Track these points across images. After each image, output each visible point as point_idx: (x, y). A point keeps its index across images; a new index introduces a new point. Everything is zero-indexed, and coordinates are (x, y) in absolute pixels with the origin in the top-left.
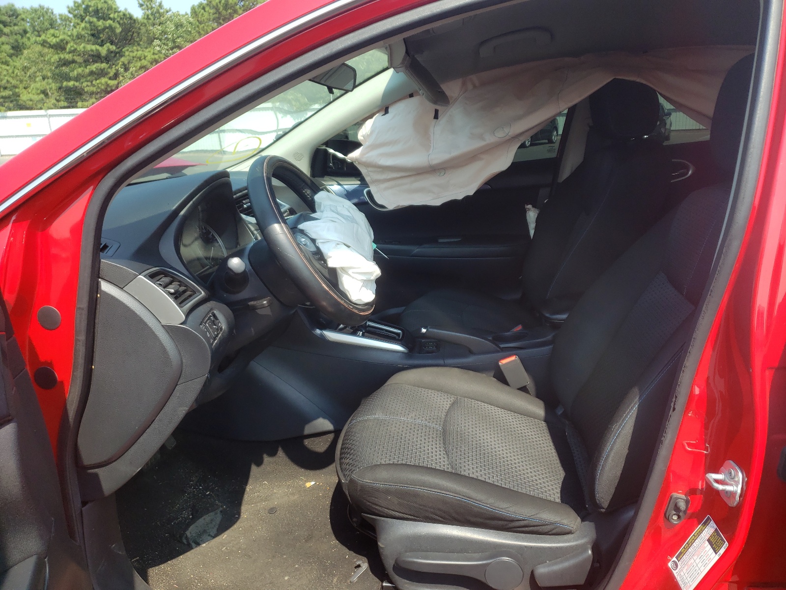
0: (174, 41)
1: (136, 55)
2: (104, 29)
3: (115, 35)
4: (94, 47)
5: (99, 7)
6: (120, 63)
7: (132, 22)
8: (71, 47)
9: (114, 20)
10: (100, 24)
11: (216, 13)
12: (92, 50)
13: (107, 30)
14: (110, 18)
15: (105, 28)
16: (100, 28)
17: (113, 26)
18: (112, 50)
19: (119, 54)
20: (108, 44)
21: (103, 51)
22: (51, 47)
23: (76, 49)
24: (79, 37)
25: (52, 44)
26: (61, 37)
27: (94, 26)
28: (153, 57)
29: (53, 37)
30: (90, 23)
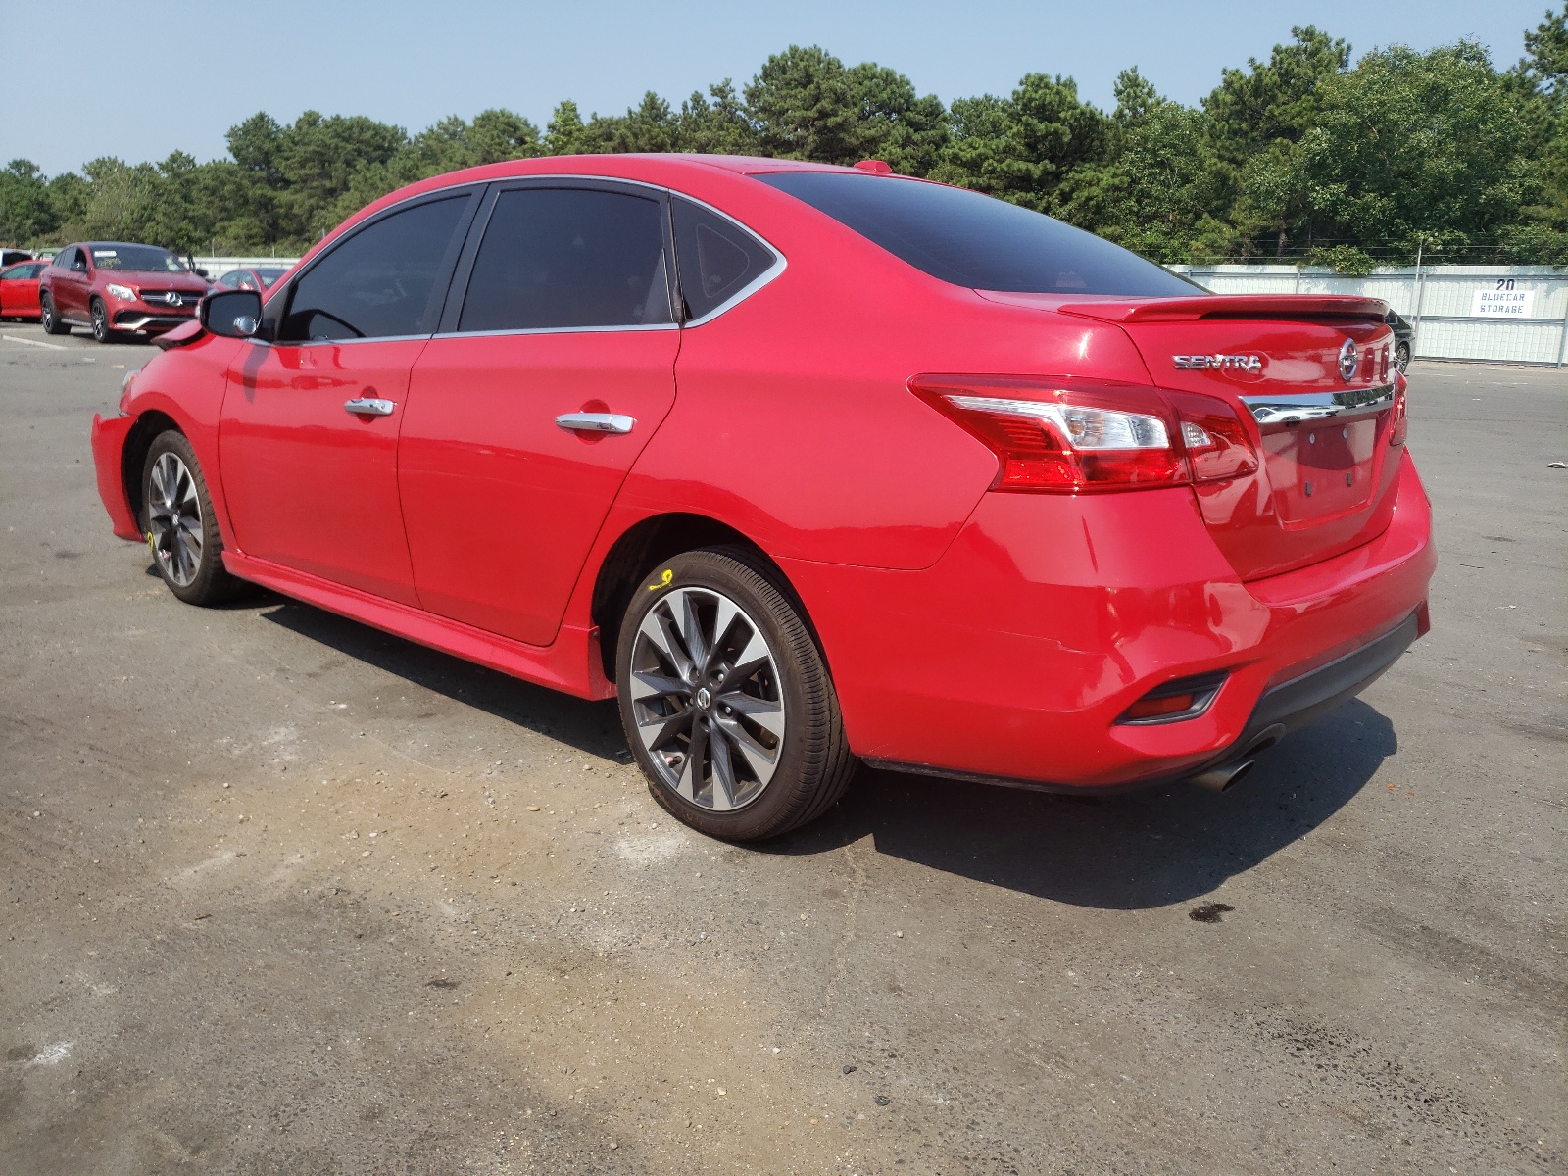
0: (1155, 153)
1: (1085, 177)
2: (1044, 137)
3: (1062, 145)
4: (1023, 165)
5: (1048, 99)
6: (1058, 192)
7: (1094, 123)
8: (989, 165)
9: (1064, 121)
10: (1041, 127)
11: (1236, 103)
12: (1020, 170)
13: (1050, 138)
14: (1059, 119)
15: (1048, 134)
16: (1039, 134)
17: (1061, 132)
18: (1050, 170)
19: (1057, 177)
20: (1046, 161)
21: (1036, 170)
22: (964, 164)
23: (994, 169)
24: (1009, 150)
25: (964, 159)
26: (981, 150)
27: (1032, 131)
28: (1111, 181)
29: (971, 149)
30: (1027, 125)
